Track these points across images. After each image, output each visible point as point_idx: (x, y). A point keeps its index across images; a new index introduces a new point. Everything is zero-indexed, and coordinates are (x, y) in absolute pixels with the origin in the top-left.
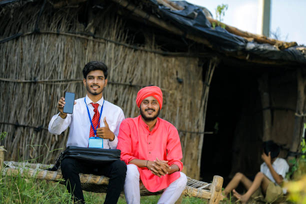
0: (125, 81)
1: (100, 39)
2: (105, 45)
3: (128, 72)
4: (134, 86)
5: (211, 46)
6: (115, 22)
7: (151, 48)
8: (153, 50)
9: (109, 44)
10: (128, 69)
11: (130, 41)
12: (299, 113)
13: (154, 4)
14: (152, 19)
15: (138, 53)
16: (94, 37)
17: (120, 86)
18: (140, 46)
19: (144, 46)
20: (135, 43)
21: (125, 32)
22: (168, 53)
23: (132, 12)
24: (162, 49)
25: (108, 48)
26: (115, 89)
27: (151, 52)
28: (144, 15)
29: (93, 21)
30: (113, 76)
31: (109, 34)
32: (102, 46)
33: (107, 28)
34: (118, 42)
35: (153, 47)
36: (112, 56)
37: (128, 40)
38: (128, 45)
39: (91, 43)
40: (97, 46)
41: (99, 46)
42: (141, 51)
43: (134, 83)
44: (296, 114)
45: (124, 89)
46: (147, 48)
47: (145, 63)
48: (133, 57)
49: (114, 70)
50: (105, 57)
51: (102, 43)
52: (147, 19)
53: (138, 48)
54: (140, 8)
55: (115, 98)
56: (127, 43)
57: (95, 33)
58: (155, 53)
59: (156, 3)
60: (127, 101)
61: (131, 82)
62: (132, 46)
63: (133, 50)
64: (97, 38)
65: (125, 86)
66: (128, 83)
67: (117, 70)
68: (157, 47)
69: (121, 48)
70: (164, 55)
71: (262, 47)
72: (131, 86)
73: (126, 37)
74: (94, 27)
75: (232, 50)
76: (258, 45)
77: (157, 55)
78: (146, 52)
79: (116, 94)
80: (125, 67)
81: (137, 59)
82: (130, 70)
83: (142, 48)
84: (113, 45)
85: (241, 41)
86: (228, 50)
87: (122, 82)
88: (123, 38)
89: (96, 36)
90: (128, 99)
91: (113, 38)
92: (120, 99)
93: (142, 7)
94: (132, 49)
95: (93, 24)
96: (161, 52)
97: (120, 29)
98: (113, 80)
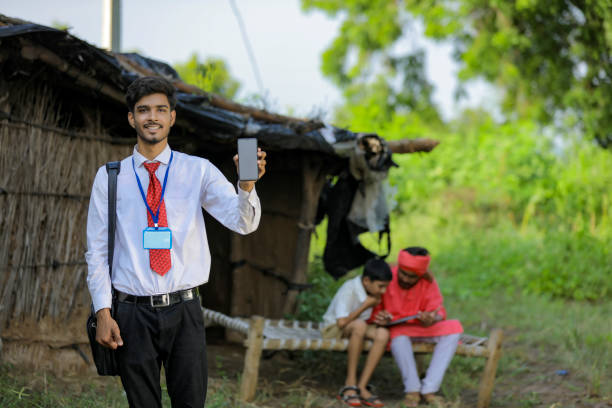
0: (58, 189)
1: (20, 122)
2: (27, 132)
3: (61, 175)
4: (72, 197)
5: (192, 130)
6: (42, 93)
7: (95, 133)
8: (99, 135)
9: (33, 130)
10: (62, 169)
11: (63, 124)
12: (306, 224)
13: (114, 68)
14: (107, 90)
15: (76, 142)
16: (10, 120)
17: (50, 198)
18: (78, 131)
19: (84, 131)
20: (71, 127)
21: (56, 109)
22: (121, 140)
23: (75, 79)
24: (112, 135)
25: (32, 136)
26: (42, 203)
27: (96, 140)
28: (94, 84)
29: (7, 95)
30: (40, 181)
31: (32, 113)
32: (22, 133)
33: (30, 104)
34: (45, 127)
35: (98, 131)
36: (39, 148)
37: (60, 122)
38: (60, 130)
39: (6, 129)
40: (14, 135)
41: (18, 133)
42: (82, 139)
43: (71, 191)
44: (301, 225)
45: (56, 203)
46: (89, 133)
47: (88, 158)
48: (70, 149)
49: (41, 172)
50: (28, 151)
51: (23, 129)
52: (98, 92)
53: (76, 134)
54: (91, 73)
55: (42, 218)
56: (60, 126)
57: (12, 113)
58: (101, 141)
59: (119, 67)
60: (61, 223)
61: (65, 191)
62: (67, 132)
63: (69, 138)
64: (15, 122)
65: (58, 197)
66: (61, 192)
67: (46, 172)
68: (104, 131)
69: (51, 136)
70: (113, 143)
71: (272, 129)
72: (66, 197)
73: (58, 118)
74: (11, 104)
75: (227, 136)
76: (266, 127)
77: (104, 144)
78: (88, 140)
79: (45, 211)
80: (58, 167)
81: (75, 151)
82: (64, 172)
83: (81, 134)
84: (40, 132)
85: (240, 121)
86: (220, 135)
87: (54, 192)
88: (52, 119)
89: (13, 118)
90: (63, 217)
91: (39, 121)
92: (50, 218)
93: (94, 73)
94: (66, 135)
95: (8, 99)
96: (110, 139)
97: (49, 104)
98: (39, 188)
